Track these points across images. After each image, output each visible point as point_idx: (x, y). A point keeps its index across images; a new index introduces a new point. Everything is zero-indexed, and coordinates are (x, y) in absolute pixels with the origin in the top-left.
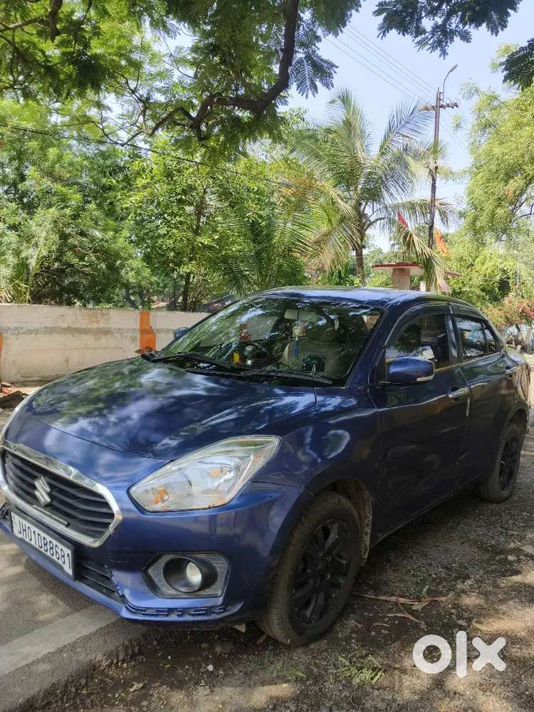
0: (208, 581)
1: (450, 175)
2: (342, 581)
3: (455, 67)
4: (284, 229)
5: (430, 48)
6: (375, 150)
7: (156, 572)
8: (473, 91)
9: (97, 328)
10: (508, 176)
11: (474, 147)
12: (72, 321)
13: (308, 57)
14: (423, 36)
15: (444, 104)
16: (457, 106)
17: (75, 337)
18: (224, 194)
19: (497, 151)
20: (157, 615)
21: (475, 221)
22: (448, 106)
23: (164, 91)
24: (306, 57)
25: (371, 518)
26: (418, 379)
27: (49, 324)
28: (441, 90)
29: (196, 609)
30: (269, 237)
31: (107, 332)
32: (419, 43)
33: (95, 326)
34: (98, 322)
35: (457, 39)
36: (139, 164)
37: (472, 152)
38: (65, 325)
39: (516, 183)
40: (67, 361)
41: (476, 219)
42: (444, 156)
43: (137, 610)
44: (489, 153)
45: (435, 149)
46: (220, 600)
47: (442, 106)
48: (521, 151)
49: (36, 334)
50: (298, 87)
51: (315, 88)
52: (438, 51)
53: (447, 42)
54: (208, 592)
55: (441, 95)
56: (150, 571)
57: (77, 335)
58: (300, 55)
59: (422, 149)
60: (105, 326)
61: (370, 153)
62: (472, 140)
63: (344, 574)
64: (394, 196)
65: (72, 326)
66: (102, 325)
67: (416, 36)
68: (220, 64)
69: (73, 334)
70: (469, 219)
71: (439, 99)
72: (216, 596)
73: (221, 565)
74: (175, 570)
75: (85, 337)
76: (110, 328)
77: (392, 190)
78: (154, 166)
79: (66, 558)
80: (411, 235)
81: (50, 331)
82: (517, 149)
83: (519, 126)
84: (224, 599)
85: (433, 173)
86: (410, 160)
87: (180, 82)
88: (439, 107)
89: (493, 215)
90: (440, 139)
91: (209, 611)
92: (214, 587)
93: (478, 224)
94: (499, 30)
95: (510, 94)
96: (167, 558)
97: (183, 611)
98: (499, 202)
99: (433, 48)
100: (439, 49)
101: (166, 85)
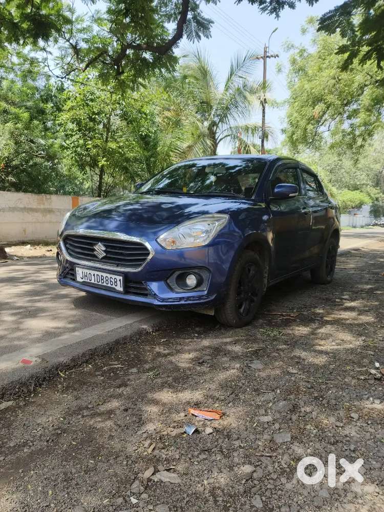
0: (199, 283)
1: (275, 104)
2: (255, 299)
3: (276, 29)
4: (166, 140)
5: (269, 13)
6: (222, 88)
7: (172, 281)
8: (290, 46)
9: (44, 208)
10: (314, 104)
11: (291, 85)
12: (27, 203)
13: (195, 18)
14: (265, 5)
15: (269, 55)
16: (278, 57)
17: (29, 214)
18: (124, 116)
19: (307, 86)
20: (174, 302)
21: (292, 135)
22: (272, 56)
23: (86, 41)
24: (192, 18)
25: (268, 268)
26: (291, 195)
27: (12, 205)
28: (267, 46)
29: (193, 297)
30: (155, 146)
31: (50, 211)
32: (262, 9)
33: (42, 207)
34: (44, 204)
35: (286, 7)
36: (67, 93)
37: (290, 88)
38: (22, 206)
39: (320, 107)
40: (25, 231)
41: (293, 133)
42: (270, 90)
43: (163, 300)
44: (302, 88)
45: (264, 86)
46: (206, 292)
47: (268, 57)
48: (322, 86)
49: (3, 212)
50: (187, 37)
51: (199, 37)
52: (274, 15)
53: (280, 9)
54: (199, 289)
55: (268, 49)
56: (168, 281)
57: (30, 213)
58: (190, 16)
59: (255, 86)
60: (48, 207)
61: (219, 90)
62: (289, 80)
63: (256, 295)
64: (236, 120)
65: (27, 206)
66: (47, 206)
67: (260, 5)
68: (130, 22)
69: (28, 212)
70: (289, 134)
71: (265, 52)
72: (203, 291)
73: (205, 275)
74: (181, 279)
75: (36, 214)
76: (52, 208)
77: (236, 116)
78: (77, 95)
79: (118, 282)
80: (249, 147)
81: (13, 209)
82: (320, 84)
83: (320, 69)
84: (208, 292)
85: (264, 103)
86: (247, 94)
87: (98, 34)
88: (265, 57)
89: (306, 129)
90: (267, 78)
91: (200, 297)
92: (202, 286)
93: (295, 137)
94: (314, 2)
95: (314, 48)
96: (177, 273)
97: (188, 298)
98: (309, 121)
99: (271, 12)
100: (275, 13)
101: (88, 37)
